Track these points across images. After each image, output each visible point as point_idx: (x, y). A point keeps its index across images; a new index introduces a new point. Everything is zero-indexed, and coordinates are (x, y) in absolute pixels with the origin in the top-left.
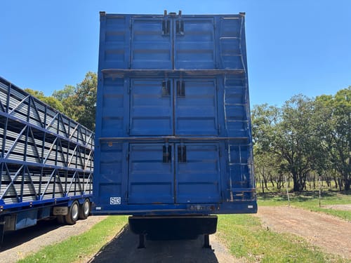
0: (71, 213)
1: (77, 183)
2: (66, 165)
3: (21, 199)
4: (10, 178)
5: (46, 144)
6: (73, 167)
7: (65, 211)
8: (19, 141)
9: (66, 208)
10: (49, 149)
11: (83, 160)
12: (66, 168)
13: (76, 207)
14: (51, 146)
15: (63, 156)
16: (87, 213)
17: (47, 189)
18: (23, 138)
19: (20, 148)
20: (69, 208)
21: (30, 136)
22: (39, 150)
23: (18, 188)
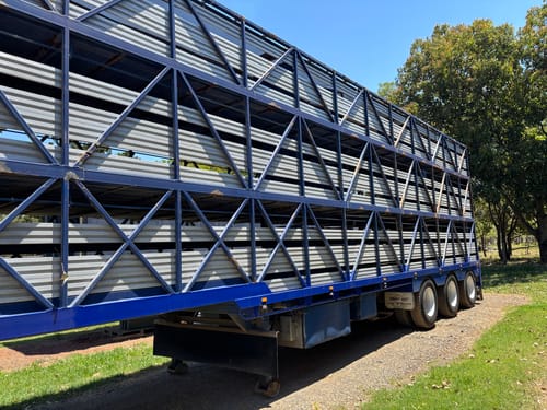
0: (421, 306)
1: (426, 241)
2: (396, 205)
3: (308, 279)
4: (274, 234)
5: (346, 159)
6: (411, 208)
7: (407, 302)
8: (283, 151)
9: (410, 296)
10: (352, 169)
11: (430, 192)
12: (395, 211)
13: (430, 294)
14: (357, 162)
15: (386, 184)
16: (454, 304)
17: (362, 257)
18: (292, 145)
19: (288, 166)
20: (416, 295)
21: (307, 140)
22: (332, 172)
23: (296, 255)
